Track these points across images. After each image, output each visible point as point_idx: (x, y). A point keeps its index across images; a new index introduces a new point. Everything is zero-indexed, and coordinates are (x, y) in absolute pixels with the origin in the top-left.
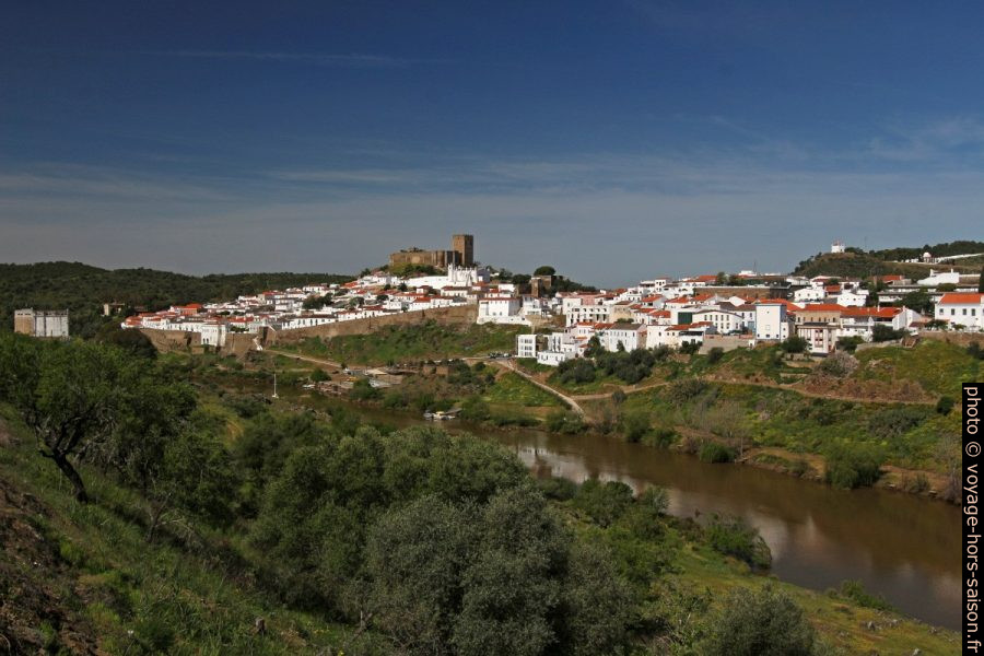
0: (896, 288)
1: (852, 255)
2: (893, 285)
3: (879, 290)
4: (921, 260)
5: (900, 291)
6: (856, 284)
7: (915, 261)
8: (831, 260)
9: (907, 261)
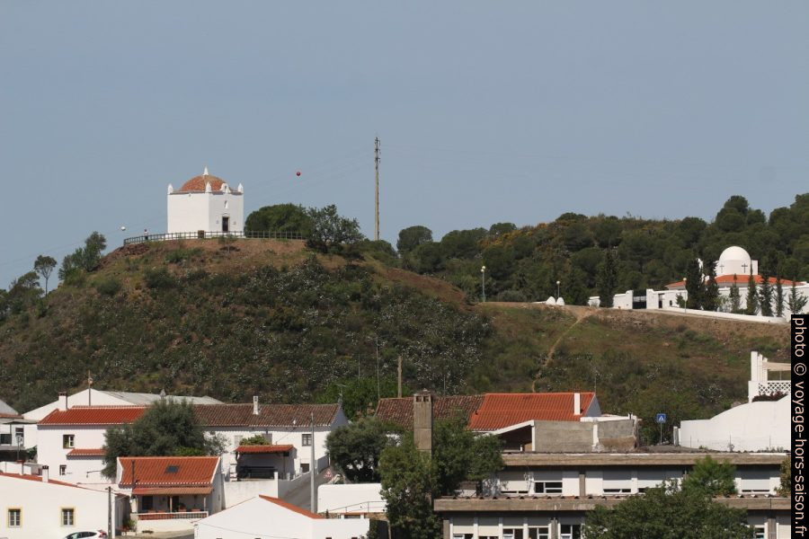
0: (550, 473)
1: (289, 252)
2: (534, 452)
3: (449, 485)
4: (703, 296)
5: (570, 486)
6: (309, 447)
7: (666, 301)
8: (157, 283)
9: (623, 301)
